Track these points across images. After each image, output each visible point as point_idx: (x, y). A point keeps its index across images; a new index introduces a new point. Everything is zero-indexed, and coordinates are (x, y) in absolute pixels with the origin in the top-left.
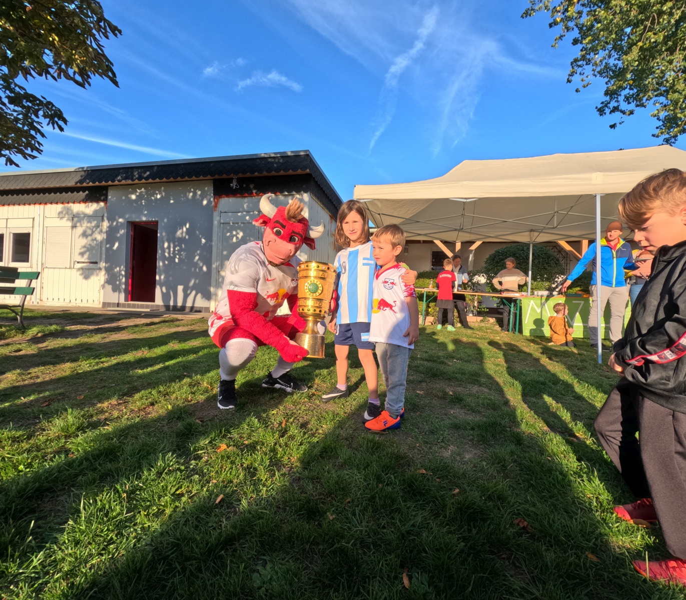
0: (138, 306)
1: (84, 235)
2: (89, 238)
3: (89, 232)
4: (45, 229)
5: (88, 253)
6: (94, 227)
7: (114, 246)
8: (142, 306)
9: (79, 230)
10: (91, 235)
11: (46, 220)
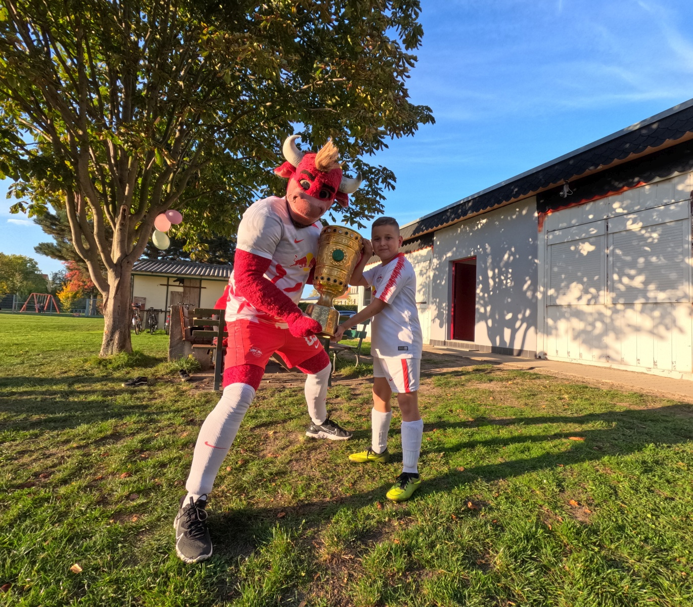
0: (460, 345)
8: (462, 346)
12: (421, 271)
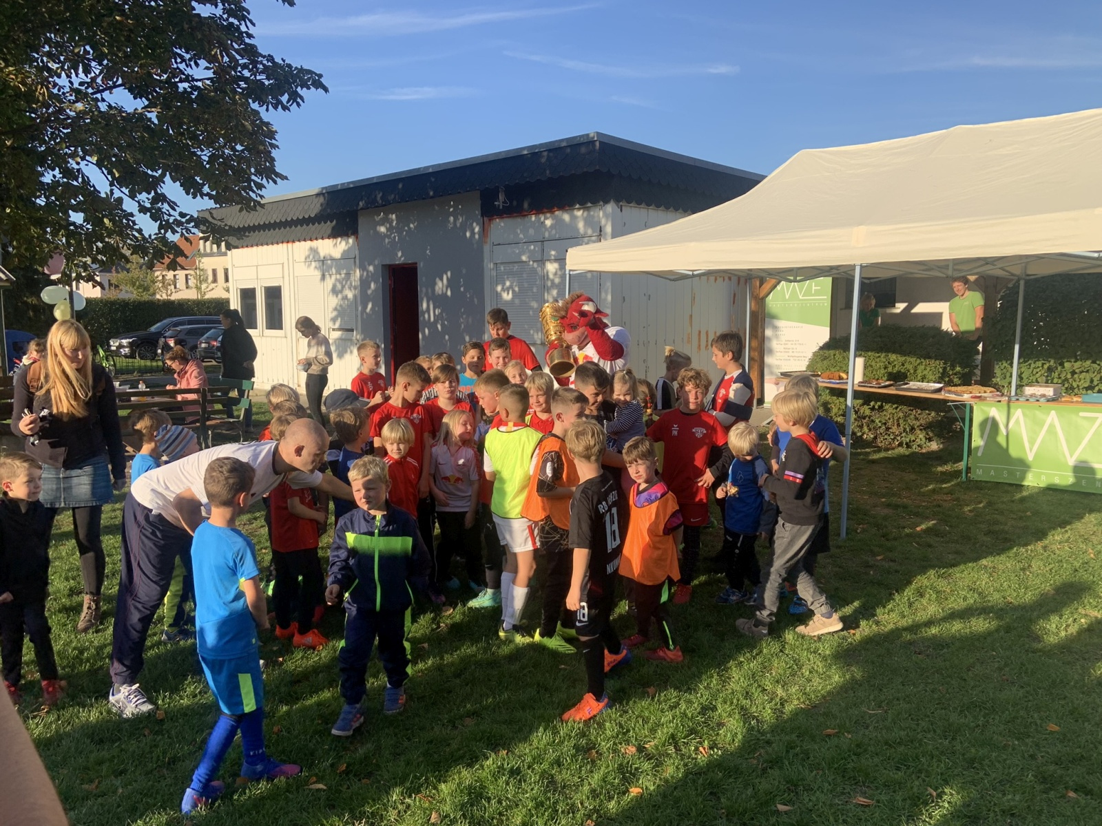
1: (335, 291)
2: (340, 296)
3: (339, 286)
4: (296, 279)
5: (339, 320)
6: (343, 279)
7: (366, 308)
9: (330, 282)
10: (341, 291)
11: (295, 264)
12: (334, 286)
